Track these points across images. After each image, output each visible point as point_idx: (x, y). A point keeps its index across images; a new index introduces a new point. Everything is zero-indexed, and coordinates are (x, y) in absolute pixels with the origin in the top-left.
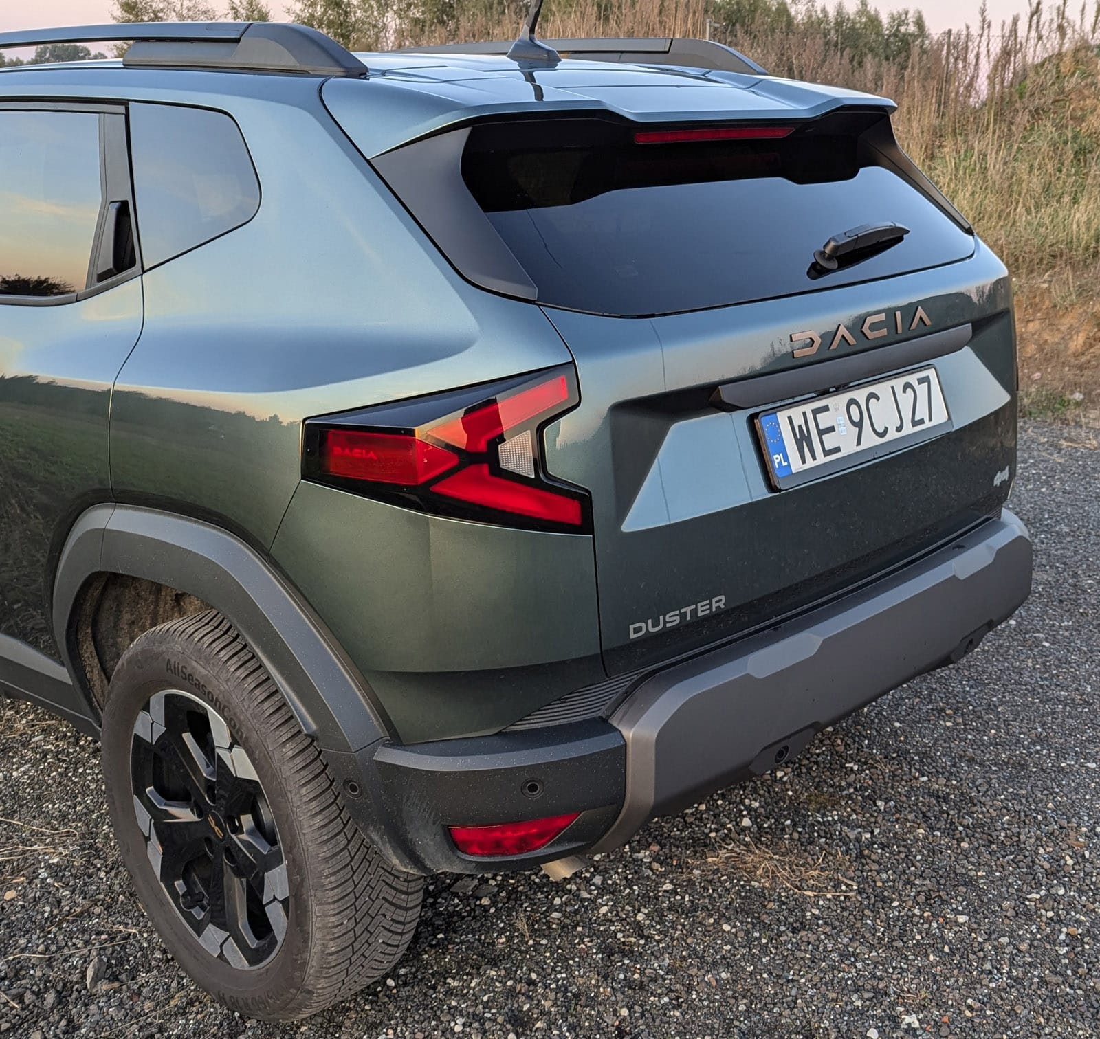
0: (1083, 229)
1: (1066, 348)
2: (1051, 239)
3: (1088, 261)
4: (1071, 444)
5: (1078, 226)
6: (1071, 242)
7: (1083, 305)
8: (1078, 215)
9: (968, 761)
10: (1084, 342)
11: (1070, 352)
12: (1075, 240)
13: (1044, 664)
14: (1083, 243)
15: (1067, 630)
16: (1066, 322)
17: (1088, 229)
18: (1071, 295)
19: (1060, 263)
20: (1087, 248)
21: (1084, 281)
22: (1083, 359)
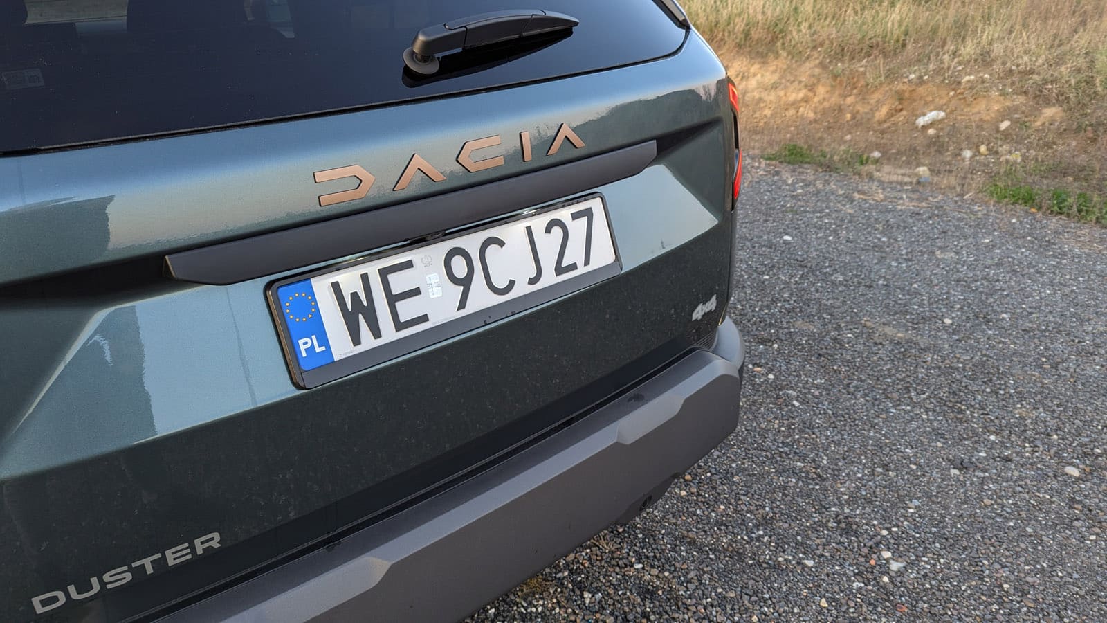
0: (896, 26)
1: (873, 117)
2: (871, 34)
3: (898, 51)
4: (862, 196)
5: (893, 24)
6: (886, 36)
7: (889, 84)
8: (894, 15)
9: (689, 543)
10: (887, 113)
11: (876, 120)
12: (889, 34)
13: (789, 427)
14: (895, 37)
15: (818, 389)
16: (876, 96)
17: (900, 26)
18: (880, 77)
19: (876, 52)
20: (898, 41)
21: (892, 66)
22: (885, 125)
